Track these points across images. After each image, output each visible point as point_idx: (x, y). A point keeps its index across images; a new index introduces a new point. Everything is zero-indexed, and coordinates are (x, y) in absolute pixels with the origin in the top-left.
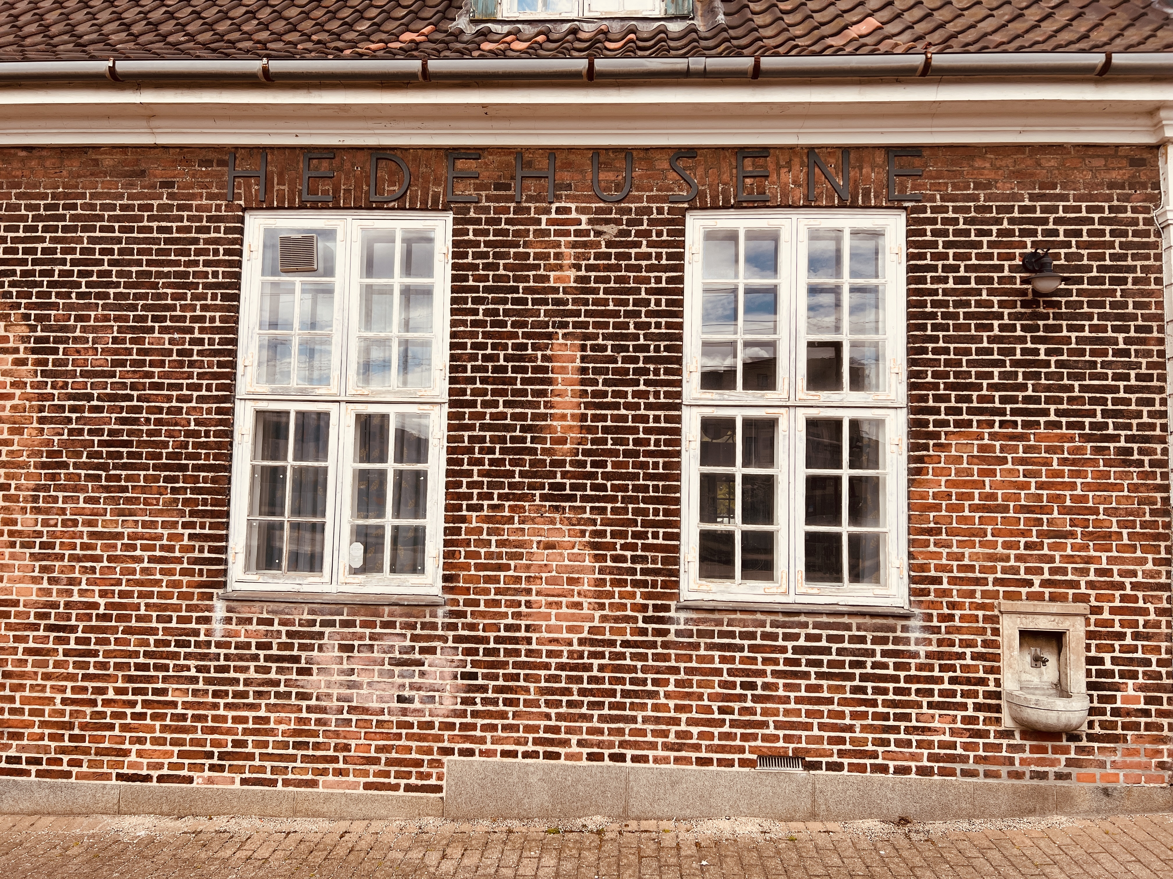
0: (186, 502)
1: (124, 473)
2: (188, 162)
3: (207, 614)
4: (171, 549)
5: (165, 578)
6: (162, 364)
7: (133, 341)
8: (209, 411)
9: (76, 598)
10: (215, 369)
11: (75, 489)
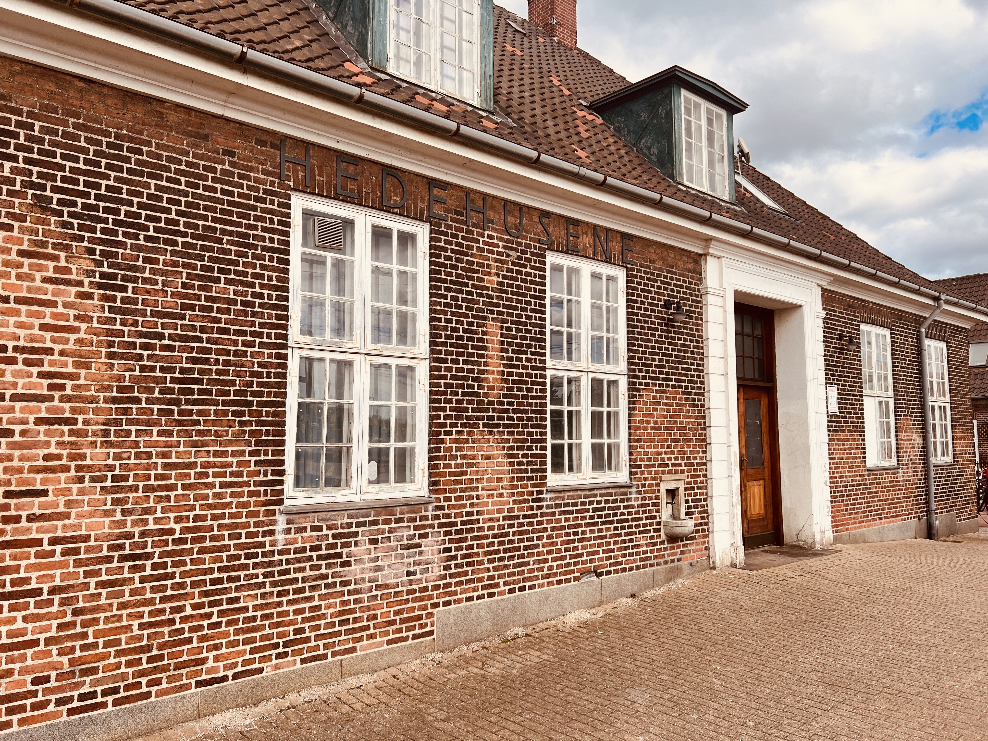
0: (252, 433)
1: (195, 408)
2: (246, 138)
3: (271, 528)
4: (239, 474)
5: (235, 501)
6: (228, 312)
7: (201, 288)
8: (270, 356)
9: (151, 526)
10: (274, 321)
11: (148, 423)
